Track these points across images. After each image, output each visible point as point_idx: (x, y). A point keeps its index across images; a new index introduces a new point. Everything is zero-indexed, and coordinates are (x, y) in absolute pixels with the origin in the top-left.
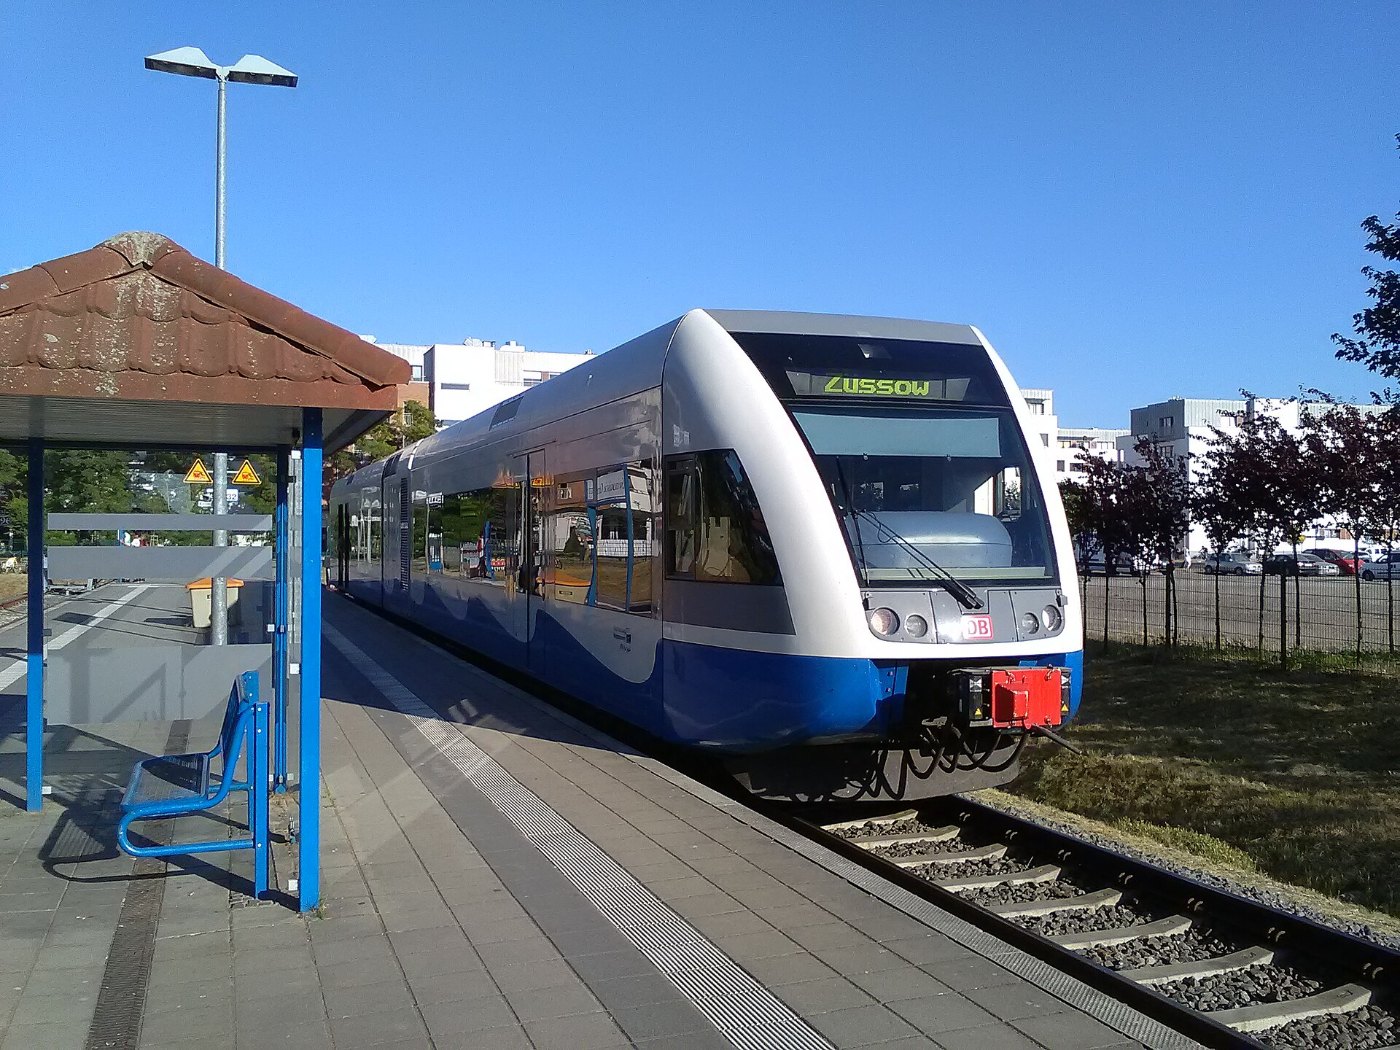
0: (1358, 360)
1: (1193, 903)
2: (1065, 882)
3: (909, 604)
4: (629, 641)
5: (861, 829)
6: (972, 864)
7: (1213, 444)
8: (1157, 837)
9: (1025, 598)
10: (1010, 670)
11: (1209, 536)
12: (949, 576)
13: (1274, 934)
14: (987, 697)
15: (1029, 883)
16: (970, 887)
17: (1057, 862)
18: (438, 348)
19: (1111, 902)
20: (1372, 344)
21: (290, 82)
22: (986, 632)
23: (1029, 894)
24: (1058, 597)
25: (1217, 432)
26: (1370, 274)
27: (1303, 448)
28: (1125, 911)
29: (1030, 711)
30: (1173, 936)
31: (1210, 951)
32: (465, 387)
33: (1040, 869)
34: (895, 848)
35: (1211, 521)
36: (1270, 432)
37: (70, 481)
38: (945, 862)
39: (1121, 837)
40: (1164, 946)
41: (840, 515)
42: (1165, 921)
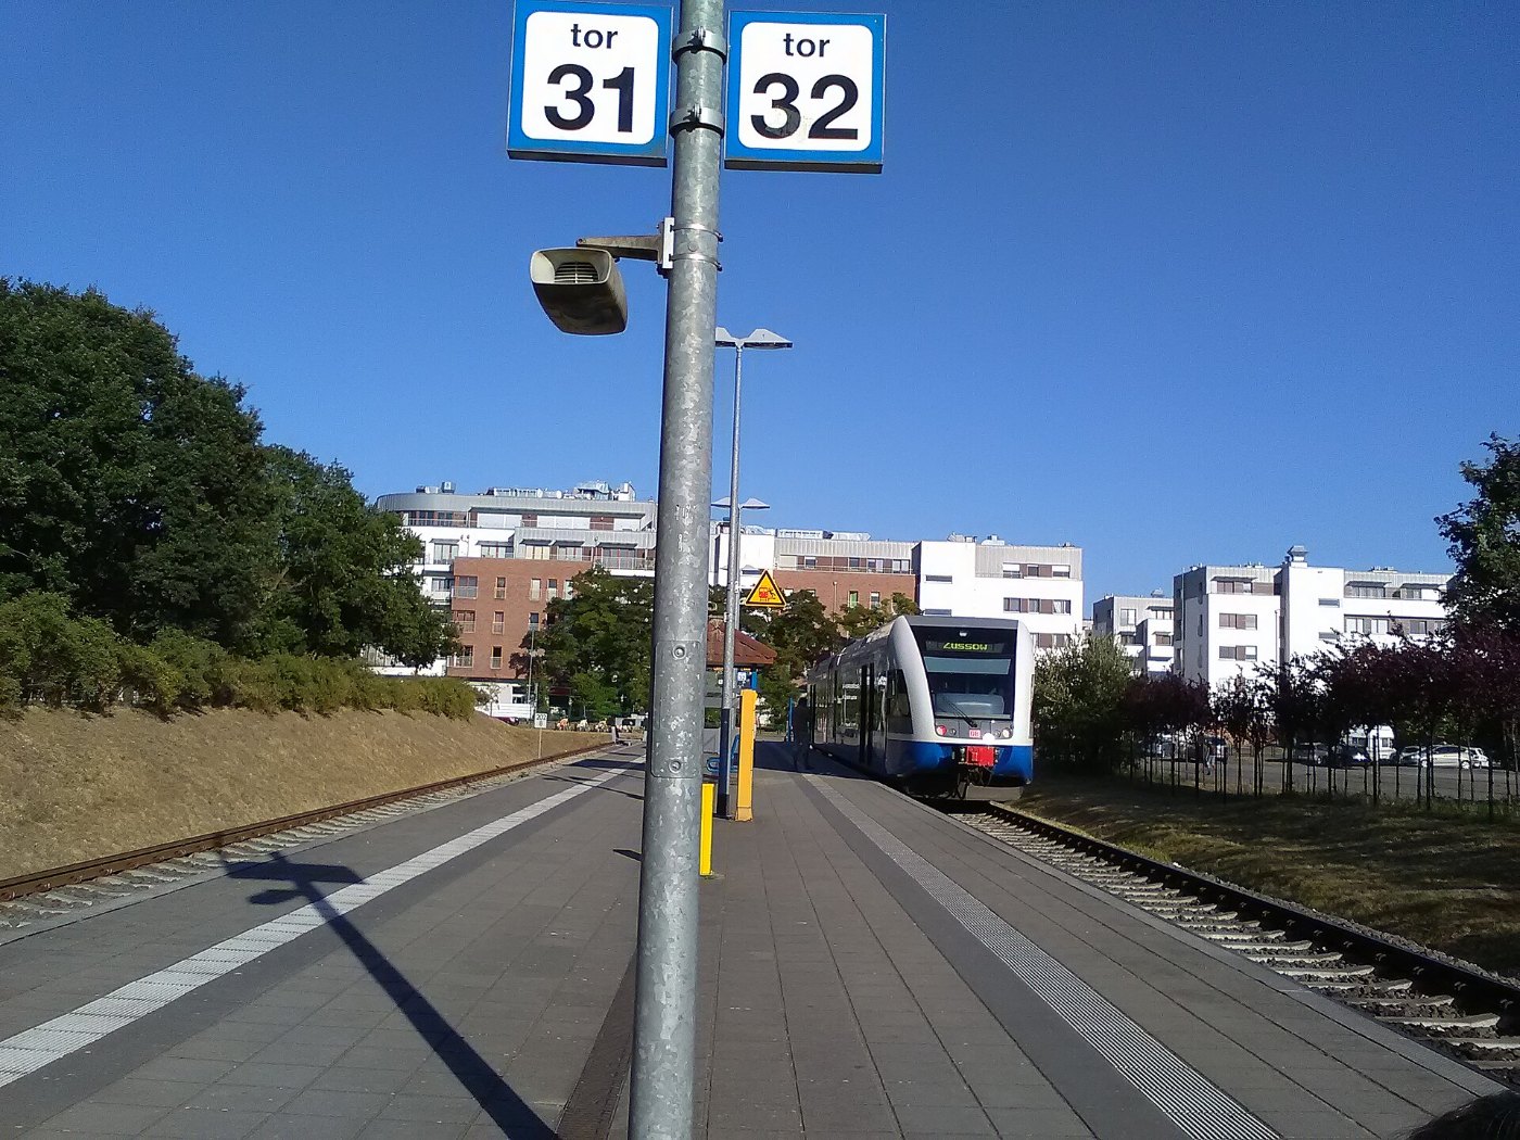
18: (925, 545)
32: (948, 579)
37: (619, 660)
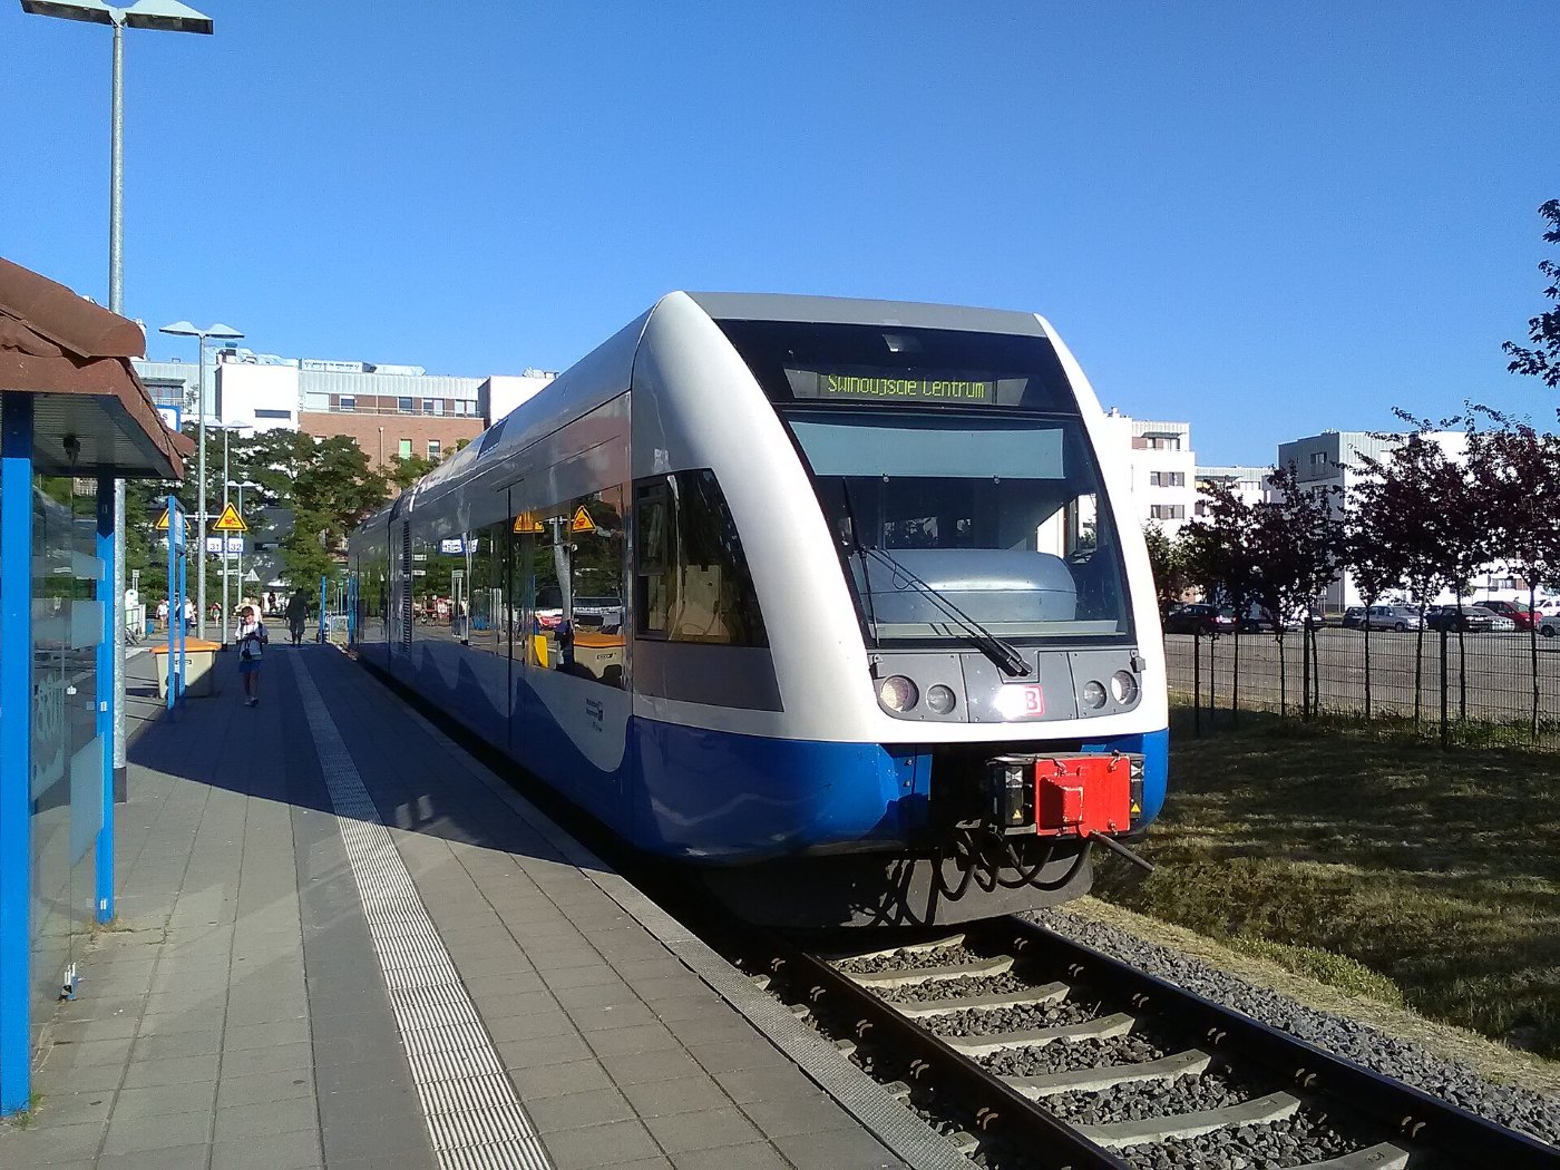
0: (1535, 373)
1: (1304, 1076)
2: (1139, 1038)
3: (933, 669)
4: (601, 718)
5: (888, 960)
6: (1023, 1011)
7: (1361, 473)
8: (1277, 957)
9: (1089, 662)
10: (1061, 757)
11: (1358, 585)
12: (985, 632)
13: (1411, 1125)
14: (1028, 794)
15: (1091, 1039)
16: (1012, 1046)
17: (1130, 1010)
18: (494, 382)
19: (1197, 1068)
20: (1552, 355)
21: (203, 27)
22: (1035, 708)
23: (1086, 1059)
24: (1133, 659)
25: (1366, 460)
26: (1550, 270)
27: (1470, 478)
28: (1213, 1083)
29: (1086, 814)
30: (1273, 1123)
31: (1322, 1148)
33: (1108, 1019)
34: (926, 987)
35: (1360, 567)
36: (1429, 459)
38: (986, 1008)
39: (1233, 959)
40: (1262, 1138)
41: (843, 554)
42: (1264, 1101)
